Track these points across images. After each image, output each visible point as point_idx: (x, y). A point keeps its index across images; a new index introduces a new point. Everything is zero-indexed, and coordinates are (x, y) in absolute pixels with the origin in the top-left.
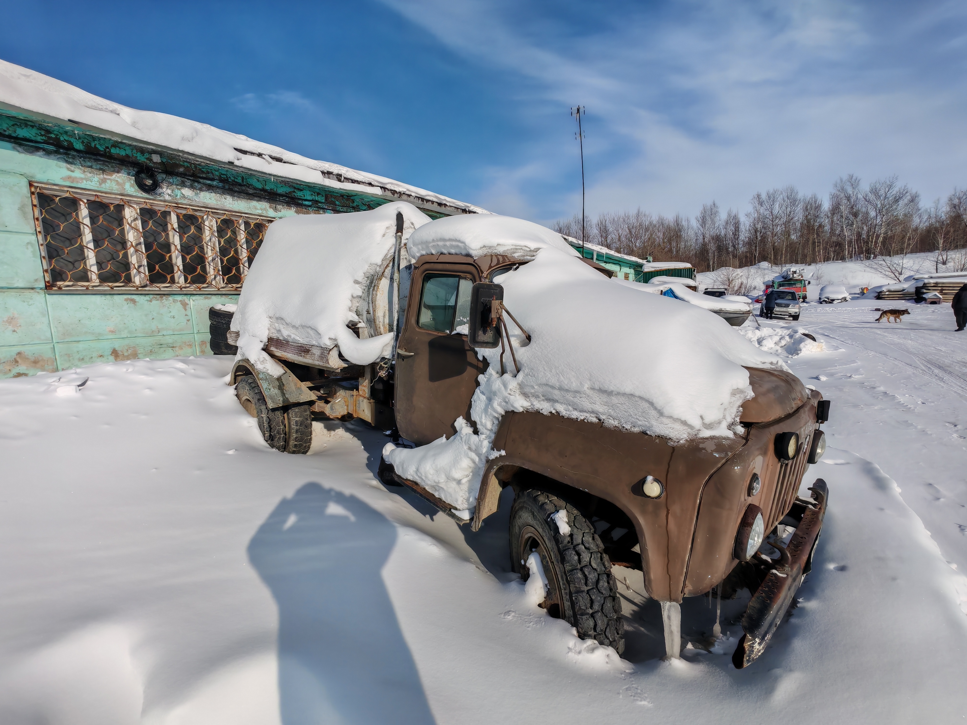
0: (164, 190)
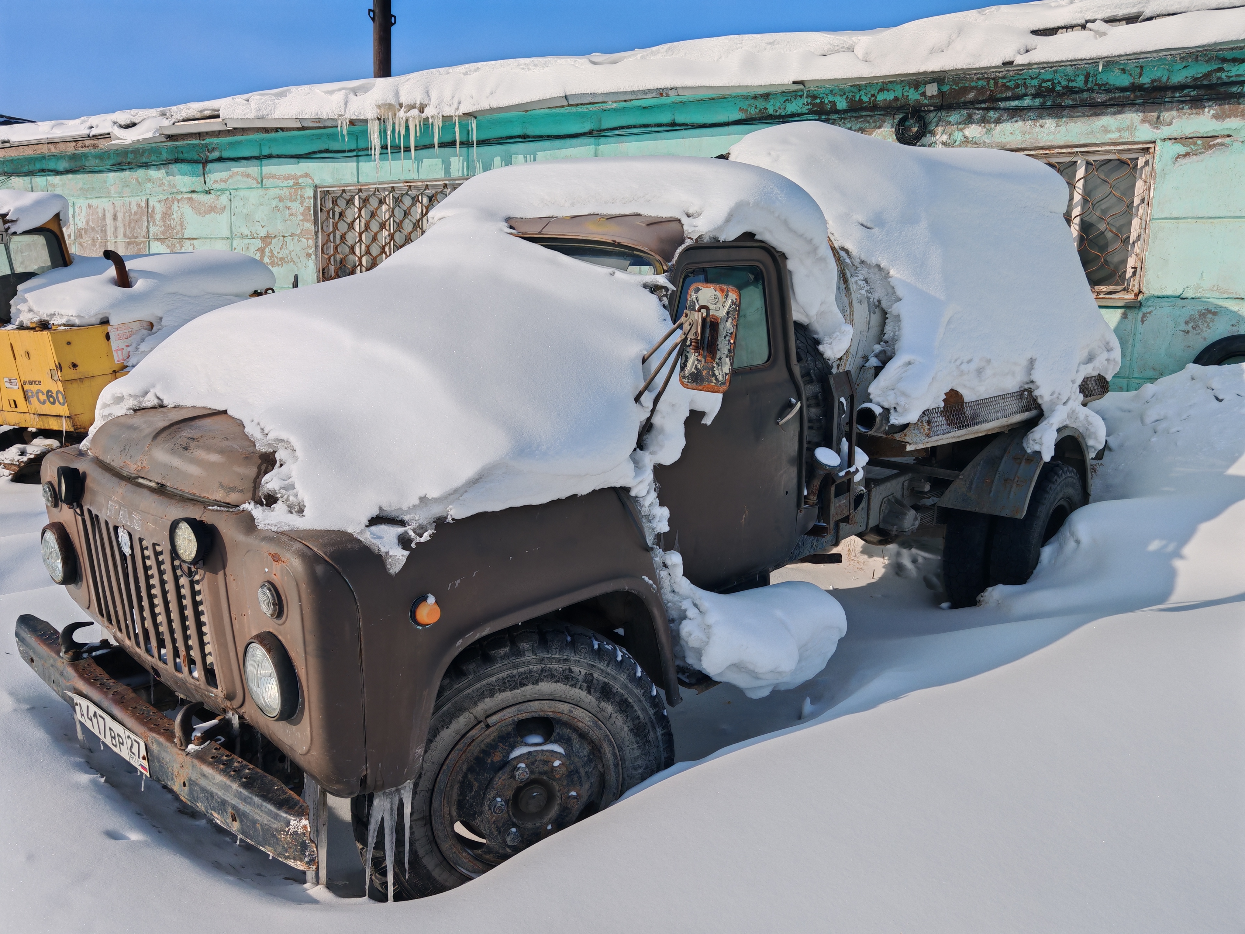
0: (937, 137)
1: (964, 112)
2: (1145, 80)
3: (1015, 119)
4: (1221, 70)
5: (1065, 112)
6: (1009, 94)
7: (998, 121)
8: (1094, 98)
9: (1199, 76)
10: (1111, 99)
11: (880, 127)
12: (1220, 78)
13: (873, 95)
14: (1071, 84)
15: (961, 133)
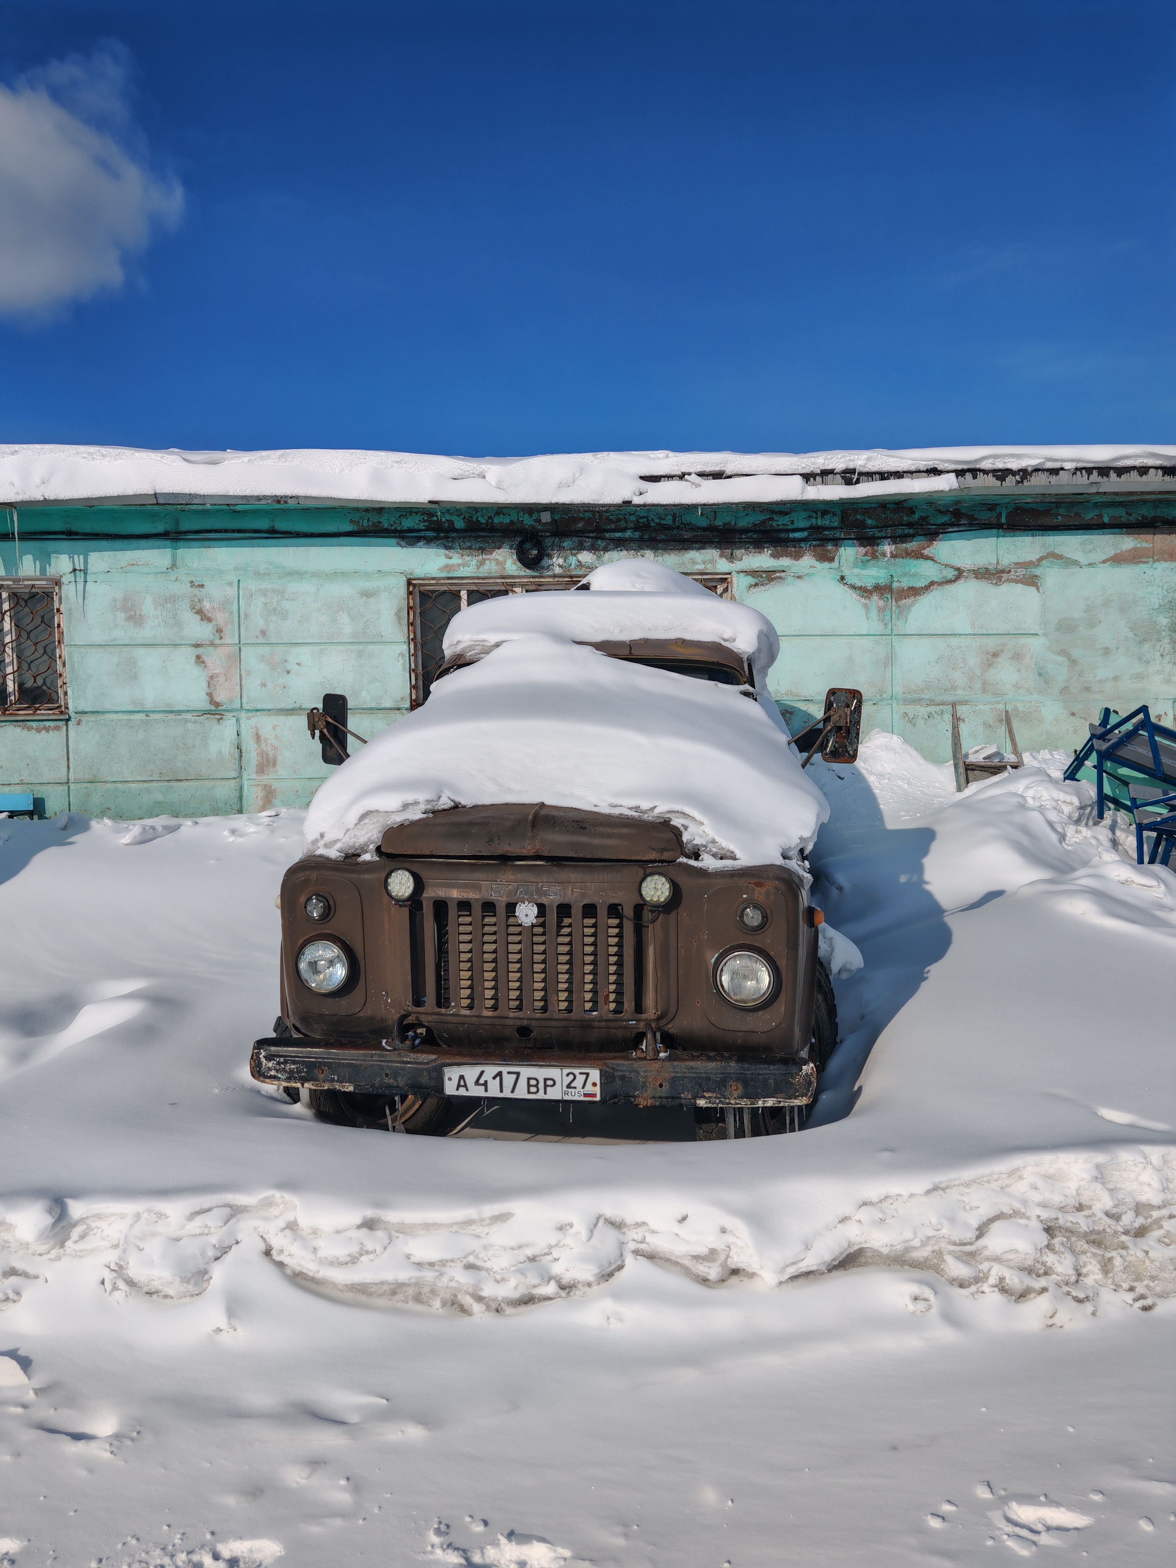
0: (554, 560)
1: (575, 539)
2: (719, 523)
3: (619, 548)
4: (772, 519)
5: (660, 545)
6: (613, 526)
7: (606, 549)
8: (681, 535)
9: (757, 523)
10: (694, 536)
11: (499, 548)
12: (772, 526)
13: (490, 518)
14: (662, 522)
15: (574, 558)
